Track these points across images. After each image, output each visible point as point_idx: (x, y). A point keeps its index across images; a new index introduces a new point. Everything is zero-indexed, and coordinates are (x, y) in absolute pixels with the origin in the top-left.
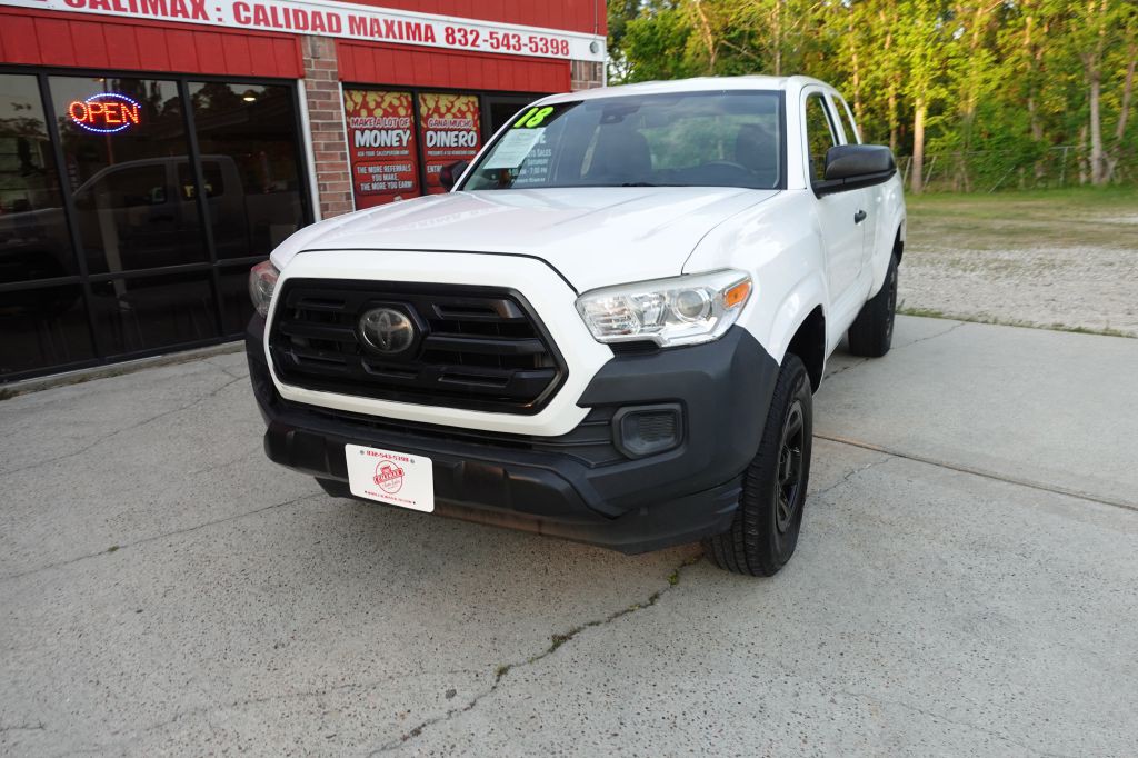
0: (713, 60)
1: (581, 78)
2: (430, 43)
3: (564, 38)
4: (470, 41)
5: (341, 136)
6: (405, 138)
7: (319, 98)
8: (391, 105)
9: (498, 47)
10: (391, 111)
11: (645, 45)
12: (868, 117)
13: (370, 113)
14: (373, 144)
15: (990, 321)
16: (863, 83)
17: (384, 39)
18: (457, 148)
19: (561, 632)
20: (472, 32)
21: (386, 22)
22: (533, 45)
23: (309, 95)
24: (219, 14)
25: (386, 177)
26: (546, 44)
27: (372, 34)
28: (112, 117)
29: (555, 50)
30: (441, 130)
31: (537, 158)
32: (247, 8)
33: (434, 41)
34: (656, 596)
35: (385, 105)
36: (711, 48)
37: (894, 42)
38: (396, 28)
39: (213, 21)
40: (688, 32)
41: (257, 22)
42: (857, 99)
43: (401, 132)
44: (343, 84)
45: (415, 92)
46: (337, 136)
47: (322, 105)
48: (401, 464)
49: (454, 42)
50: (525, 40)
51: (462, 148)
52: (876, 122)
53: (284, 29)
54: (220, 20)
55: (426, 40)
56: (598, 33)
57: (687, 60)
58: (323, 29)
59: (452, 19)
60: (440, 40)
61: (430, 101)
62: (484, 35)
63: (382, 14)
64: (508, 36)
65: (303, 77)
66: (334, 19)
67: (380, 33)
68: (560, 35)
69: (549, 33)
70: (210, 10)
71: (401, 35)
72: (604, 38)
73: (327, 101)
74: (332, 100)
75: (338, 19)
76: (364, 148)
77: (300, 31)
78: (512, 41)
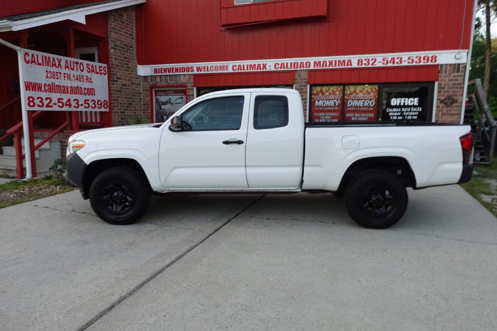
1: (446, 72)
2: (349, 67)
3: (432, 55)
4: (371, 63)
5: (306, 103)
6: (337, 103)
8: (333, 91)
9: (387, 63)
10: (332, 93)
13: (323, 94)
14: (322, 105)
17: (328, 68)
18: (363, 107)
20: (372, 60)
22: (411, 61)
24: (270, 68)
25: (326, 117)
26: (420, 59)
27: (323, 67)
29: (426, 61)
30: (356, 100)
32: (278, 64)
33: (351, 65)
35: (330, 91)
38: (334, 63)
39: (268, 70)
41: (281, 68)
43: (336, 101)
44: (310, 85)
45: (344, 85)
49: (362, 64)
50: (405, 59)
51: (366, 107)
53: (290, 69)
55: (348, 65)
56: (462, 49)
58: (304, 67)
59: (361, 56)
60: (355, 65)
61: (352, 88)
62: (379, 60)
63: (328, 59)
64: (393, 59)
65: (294, 83)
66: (308, 64)
67: (326, 66)
68: (430, 54)
69: (422, 54)
70: (267, 66)
71: (335, 65)
72: (467, 50)
73: (302, 91)
74: (304, 91)
75: (310, 63)
76: (318, 107)
77: (295, 69)
78: (396, 60)
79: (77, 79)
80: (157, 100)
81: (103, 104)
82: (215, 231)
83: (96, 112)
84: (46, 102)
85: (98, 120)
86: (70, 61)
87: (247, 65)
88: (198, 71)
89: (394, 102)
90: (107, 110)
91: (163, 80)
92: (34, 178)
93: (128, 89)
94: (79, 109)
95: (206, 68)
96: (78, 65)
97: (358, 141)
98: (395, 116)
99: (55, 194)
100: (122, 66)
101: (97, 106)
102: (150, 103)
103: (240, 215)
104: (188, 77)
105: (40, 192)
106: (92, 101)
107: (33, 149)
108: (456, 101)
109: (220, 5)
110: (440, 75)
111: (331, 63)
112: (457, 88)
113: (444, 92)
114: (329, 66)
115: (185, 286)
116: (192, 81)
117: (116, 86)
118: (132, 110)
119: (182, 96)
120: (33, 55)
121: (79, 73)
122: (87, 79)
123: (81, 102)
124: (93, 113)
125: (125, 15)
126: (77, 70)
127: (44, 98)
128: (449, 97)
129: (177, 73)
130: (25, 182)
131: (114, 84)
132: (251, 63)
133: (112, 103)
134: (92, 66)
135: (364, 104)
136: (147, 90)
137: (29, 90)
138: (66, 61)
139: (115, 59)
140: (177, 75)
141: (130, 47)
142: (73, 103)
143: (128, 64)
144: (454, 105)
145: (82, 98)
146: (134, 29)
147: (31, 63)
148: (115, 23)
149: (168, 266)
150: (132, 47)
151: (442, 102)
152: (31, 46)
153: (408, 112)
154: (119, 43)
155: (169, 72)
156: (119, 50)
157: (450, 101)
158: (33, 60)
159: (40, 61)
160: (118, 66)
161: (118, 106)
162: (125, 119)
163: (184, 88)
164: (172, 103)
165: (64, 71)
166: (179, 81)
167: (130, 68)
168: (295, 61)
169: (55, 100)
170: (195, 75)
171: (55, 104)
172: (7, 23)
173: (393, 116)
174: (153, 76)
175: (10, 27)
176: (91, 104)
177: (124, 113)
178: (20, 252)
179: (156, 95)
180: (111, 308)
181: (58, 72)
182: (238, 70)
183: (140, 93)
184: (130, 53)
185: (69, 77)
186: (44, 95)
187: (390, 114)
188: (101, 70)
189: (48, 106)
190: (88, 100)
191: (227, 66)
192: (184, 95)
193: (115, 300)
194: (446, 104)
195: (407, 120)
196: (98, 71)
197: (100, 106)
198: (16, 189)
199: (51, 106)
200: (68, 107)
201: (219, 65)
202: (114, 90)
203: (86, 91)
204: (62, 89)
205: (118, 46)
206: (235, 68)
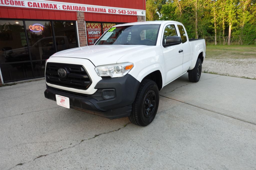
0: (181, 14)
2: (105, 13)
3: (135, 11)
4: (114, 12)
5: (85, 32)
6: (99, 33)
7: (80, 24)
8: (96, 26)
9: (120, 13)
10: (96, 27)
11: (166, 10)
12: (217, 27)
13: (92, 27)
14: (92, 34)
15: (227, 75)
16: (216, 19)
17: (95, 12)
19: (97, 134)
20: (114, 10)
21: (95, 8)
22: (128, 13)
23: (78, 24)
26: (131, 12)
27: (92, 11)
28: (38, 29)
29: (133, 13)
32: (65, 6)
33: (106, 12)
34: (120, 129)
35: (95, 26)
36: (181, 11)
37: (224, 9)
39: (58, 9)
40: (176, 7)
41: (67, 9)
42: (215, 23)
43: (98, 31)
44: (86, 21)
45: (102, 23)
46: (84, 33)
47: (81, 26)
48: (65, 99)
49: (110, 12)
50: (126, 11)
52: (219, 28)
53: (73, 10)
54: (60, 9)
55: (104, 12)
56: (144, 10)
57: (175, 14)
58: (81, 10)
59: (110, 7)
61: (105, 25)
62: (117, 11)
64: (122, 11)
65: (77, 20)
69: (132, 10)
70: (57, 7)
71: (98, 11)
73: (82, 25)
74: (83, 25)
75: (85, 8)
76: (90, 35)
77: (76, 11)
78: (124, 12)
110: (138, 20)
111: (96, 9)
168: (76, 6)
182: (34, 6)
191: (22, 2)
201: (14, 0)
206: (30, 4)
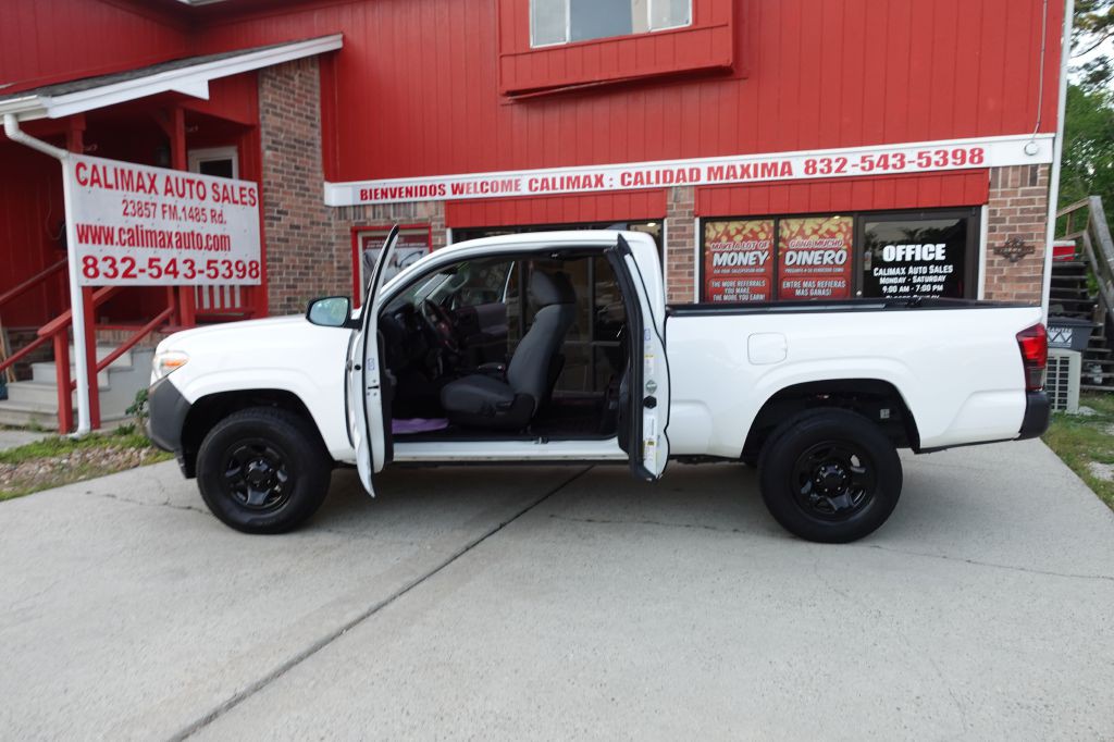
1: (1005, 184)
2: (786, 177)
3: (973, 147)
4: (834, 168)
5: (692, 259)
6: (762, 259)
7: (677, 231)
8: (752, 231)
9: (871, 168)
10: (750, 236)
13: (730, 238)
14: (729, 263)
17: (739, 180)
18: (821, 266)
20: (837, 160)
21: (742, 166)
22: (924, 161)
23: (669, 230)
24: (611, 183)
25: (738, 290)
26: (944, 157)
27: (728, 177)
29: (959, 161)
30: (804, 250)
31: (928, 274)
32: (630, 175)
33: (790, 173)
35: (745, 232)
38: (751, 171)
39: (607, 187)
41: (636, 183)
43: (759, 253)
44: (701, 218)
45: (778, 218)
46: (687, 259)
47: (678, 236)
49: (814, 171)
50: (911, 157)
51: (827, 265)
53: (655, 185)
54: (612, 186)
55: (783, 175)
56: (1040, 131)
58: (685, 181)
59: (812, 152)
60: (799, 173)
61: (795, 224)
62: (853, 160)
63: (738, 161)
64: (885, 157)
65: (665, 217)
66: (695, 172)
67: (735, 176)
68: (967, 144)
69: (950, 145)
70: (604, 180)
71: (756, 176)
72: (1053, 135)
73: (682, 233)
74: (687, 232)
75: (698, 171)
76: (720, 267)
77: (666, 185)
78: (892, 161)
79: (192, 217)
80: (367, 257)
81: (248, 269)
82: (467, 549)
83: (232, 287)
84: (122, 268)
85: (238, 304)
86: (177, 180)
87: (562, 179)
88: (454, 193)
89: (890, 253)
90: (258, 282)
91: (379, 214)
92: (95, 432)
93: (305, 235)
94: (195, 282)
95: (472, 186)
96: (194, 187)
97: (784, 345)
98: (893, 285)
99: (136, 466)
100: (289, 187)
101: (235, 273)
102: (351, 265)
103: (529, 511)
104: (433, 207)
105: (104, 462)
106: (224, 262)
107: (93, 369)
108: (1030, 250)
109: (500, 51)
110: (991, 190)
111: (745, 170)
112: (1032, 219)
113: (1002, 229)
114: (742, 177)
115: (377, 671)
116: (442, 215)
117: (276, 230)
118: (313, 280)
119: (421, 249)
120: (95, 168)
121: (196, 202)
122: (213, 217)
123: (200, 265)
124: (227, 290)
125: (296, 77)
126: (191, 197)
127: (118, 259)
128: (1014, 241)
129: (409, 199)
130: (75, 441)
131: (271, 225)
132: (569, 174)
133: (268, 267)
134: (225, 187)
135: (822, 260)
136: (345, 237)
137: (87, 242)
138: (168, 179)
139: (275, 170)
140: (410, 203)
141: (308, 144)
142: (183, 269)
143: (303, 182)
144: (1027, 257)
145: (201, 257)
146: (318, 105)
147: (92, 184)
148: (275, 93)
149: (349, 627)
150: (313, 145)
151: (998, 251)
152: (89, 149)
153: (922, 275)
154: (282, 136)
155: (393, 196)
156: (283, 151)
157: (1017, 250)
158: (95, 177)
159: (111, 180)
160: (281, 186)
161: (280, 273)
162: (295, 300)
163: (425, 232)
164: (399, 262)
165: (162, 199)
166: (415, 215)
167: (308, 190)
168: (666, 168)
169: (142, 263)
170: (449, 203)
171: (142, 271)
172: (37, 102)
173: (888, 285)
174: (359, 206)
175: (45, 110)
176: (222, 269)
177: (294, 287)
178: (38, 594)
179: (365, 248)
180: (209, 720)
181: (150, 201)
182: (542, 189)
183: (331, 244)
184: (308, 157)
185: (173, 212)
186: (118, 252)
187: (882, 281)
188: (245, 196)
189: (126, 275)
190: (216, 262)
191: (517, 181)
192: (427, 246)
193: (221, 702)
194: (1007, 255)
195: (920, 293)
196: (237, 197)
197: (241, 274)
198: (54, 456)
199: (134, 276)
200: (172, 276)
201: (500, 180)
202: (273, 239)
203: (211, 242)
204: (158, 239)
205: (281, 144)
206: (534, 185)
